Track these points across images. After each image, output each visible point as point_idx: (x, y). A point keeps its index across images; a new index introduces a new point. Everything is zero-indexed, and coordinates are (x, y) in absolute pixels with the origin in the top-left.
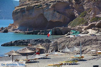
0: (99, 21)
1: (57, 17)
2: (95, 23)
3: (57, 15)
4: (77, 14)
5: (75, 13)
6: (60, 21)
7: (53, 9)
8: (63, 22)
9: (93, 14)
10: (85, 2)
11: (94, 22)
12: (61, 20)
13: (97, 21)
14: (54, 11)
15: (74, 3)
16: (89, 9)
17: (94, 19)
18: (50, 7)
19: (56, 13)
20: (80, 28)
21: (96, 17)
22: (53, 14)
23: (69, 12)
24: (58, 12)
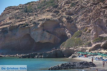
0: (104, 42)
2: (100, 43)
3: (47, 35)
4: (69, 34)
5: (67, 32)
6: (50, 42)
7: (42, 28)
8: (53, 43)
9: (94, 33)
11: (98, 42)
12: (52, 41)
13: (101, 41)
14: (44, 30)
15: (65, 21)
16: (84, 28)
17: (98, 39)
18: (39, 26)
19: (45, 32)
21: (100, 37)
22: (42, 35)
23: (59, 32)
24: (47, 32)
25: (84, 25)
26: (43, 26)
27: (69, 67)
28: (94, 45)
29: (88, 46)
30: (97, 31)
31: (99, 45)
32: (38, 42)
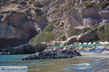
0: (80, 34)
1: (12, 33)
2: (76, 37)
3: (13, 29)
4: (39, 29)
5: (36, 27)
6: (17, 38)
7: (7, 22)
8: (20, 39)
10: (49, 12)
11: (73, 35)
12: (19, 37)
13: (77, 34)
14: (9, 24)
15: (34, 14)
16: (56, 21)
17: (74, 32)
18: (2, 20)
19: (11, 27)
20: (58, 43)
21: (75, 29)
22: (7, 29)
23: (27, 26)
24: (13, 26)
25: (55, 17)
26: (7, 19)
27: (48, 57)
28: (69, 39)
29: (63, 40)
30: (71, 23)
31: (75, 39)
32: (2, 38)
